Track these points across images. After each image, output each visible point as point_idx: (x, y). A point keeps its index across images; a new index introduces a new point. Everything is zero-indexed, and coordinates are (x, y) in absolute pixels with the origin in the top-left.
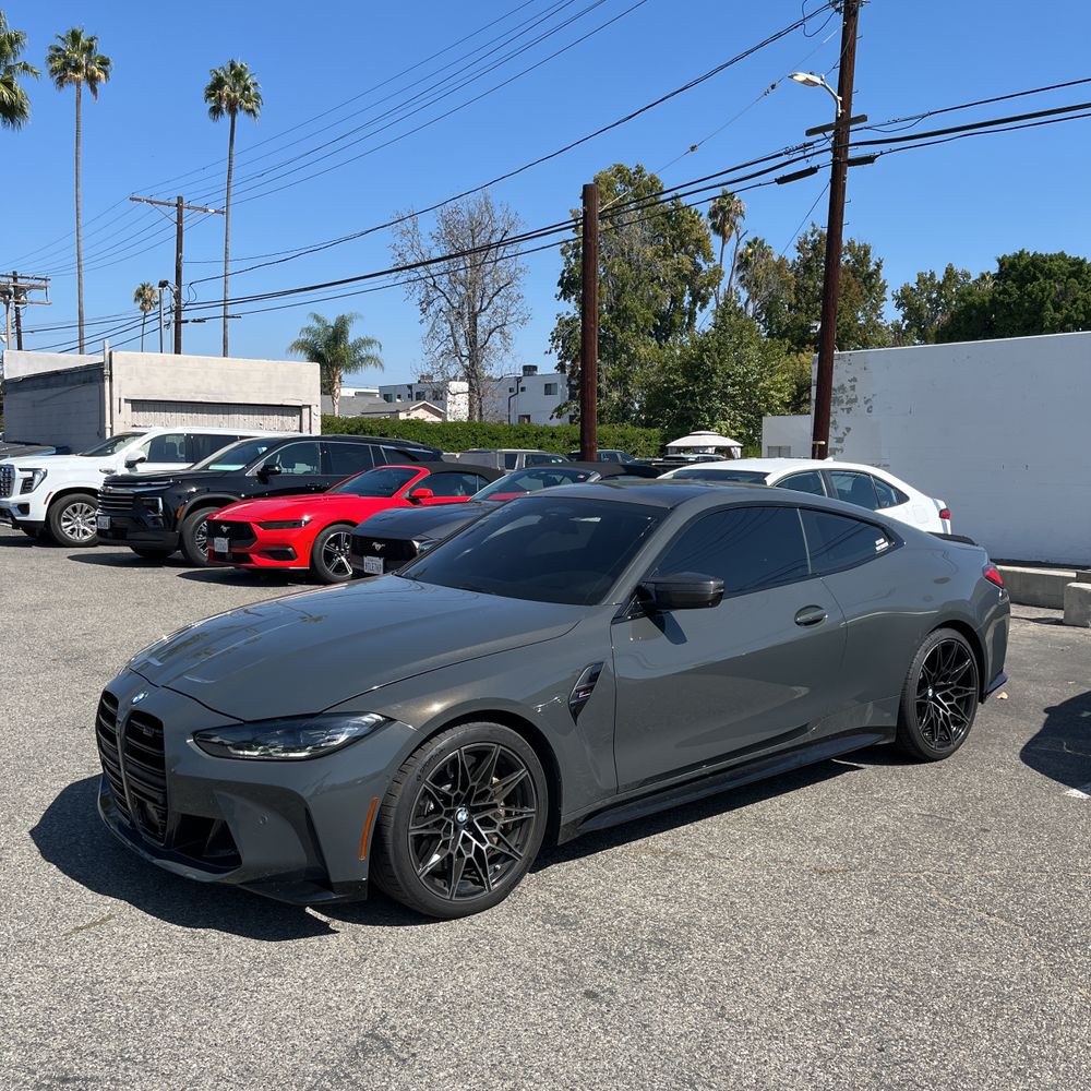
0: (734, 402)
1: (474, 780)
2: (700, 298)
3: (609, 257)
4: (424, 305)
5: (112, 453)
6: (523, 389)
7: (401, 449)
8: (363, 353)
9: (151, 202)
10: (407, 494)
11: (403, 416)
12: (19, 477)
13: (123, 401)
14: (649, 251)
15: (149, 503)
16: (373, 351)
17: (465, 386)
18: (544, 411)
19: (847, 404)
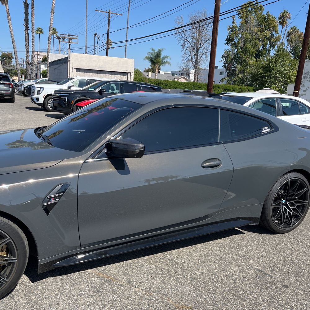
0: (279, 80)
2: (272, 46)
3: (243, 31)
4: (183, 46)
8: (165, 60)
9: (101, 11)
11: (176, 80)
12: (37, 89)
13: (73, 68)
15: (63, 99)
16: (167, 60)
18: (218, 80)
19: (309, 78)
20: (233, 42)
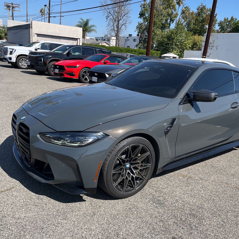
0: (178, 46)
1: (133, 155)
2: (172, 20)
4: (107, 17)
5: (32, 46)
6: (128, 40)
7: (101, 50)
8: (92, 28)
10: (103, 62)
11: (100, 44)
12: (9, 51)
13: (35, 34)
14: (161, 7)
15: (40, 59)
16: (94, 28)
17: (115, 38)
18: (133, 45)
19: (211, 47)
20: (145, 17)
